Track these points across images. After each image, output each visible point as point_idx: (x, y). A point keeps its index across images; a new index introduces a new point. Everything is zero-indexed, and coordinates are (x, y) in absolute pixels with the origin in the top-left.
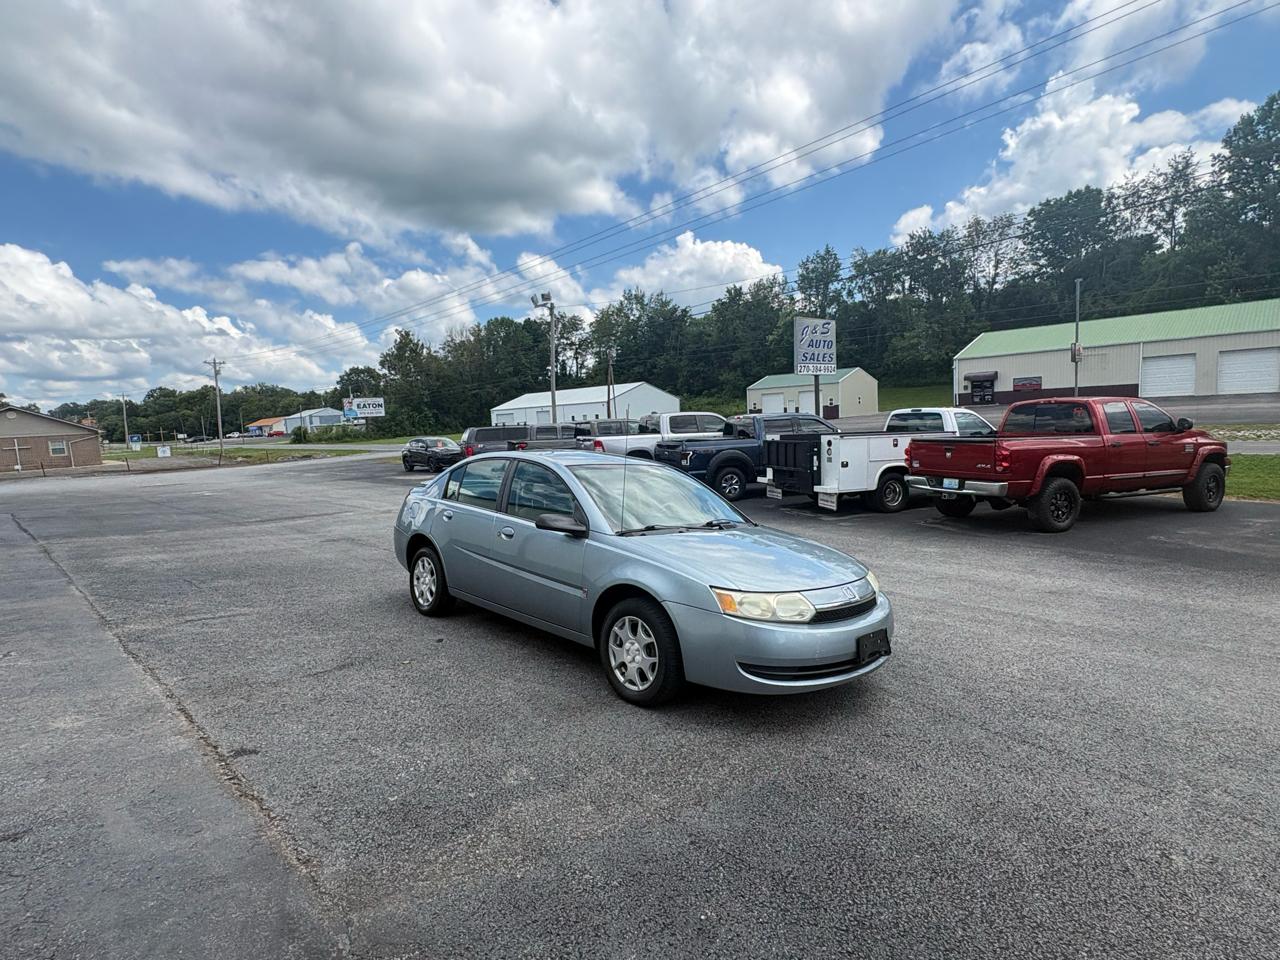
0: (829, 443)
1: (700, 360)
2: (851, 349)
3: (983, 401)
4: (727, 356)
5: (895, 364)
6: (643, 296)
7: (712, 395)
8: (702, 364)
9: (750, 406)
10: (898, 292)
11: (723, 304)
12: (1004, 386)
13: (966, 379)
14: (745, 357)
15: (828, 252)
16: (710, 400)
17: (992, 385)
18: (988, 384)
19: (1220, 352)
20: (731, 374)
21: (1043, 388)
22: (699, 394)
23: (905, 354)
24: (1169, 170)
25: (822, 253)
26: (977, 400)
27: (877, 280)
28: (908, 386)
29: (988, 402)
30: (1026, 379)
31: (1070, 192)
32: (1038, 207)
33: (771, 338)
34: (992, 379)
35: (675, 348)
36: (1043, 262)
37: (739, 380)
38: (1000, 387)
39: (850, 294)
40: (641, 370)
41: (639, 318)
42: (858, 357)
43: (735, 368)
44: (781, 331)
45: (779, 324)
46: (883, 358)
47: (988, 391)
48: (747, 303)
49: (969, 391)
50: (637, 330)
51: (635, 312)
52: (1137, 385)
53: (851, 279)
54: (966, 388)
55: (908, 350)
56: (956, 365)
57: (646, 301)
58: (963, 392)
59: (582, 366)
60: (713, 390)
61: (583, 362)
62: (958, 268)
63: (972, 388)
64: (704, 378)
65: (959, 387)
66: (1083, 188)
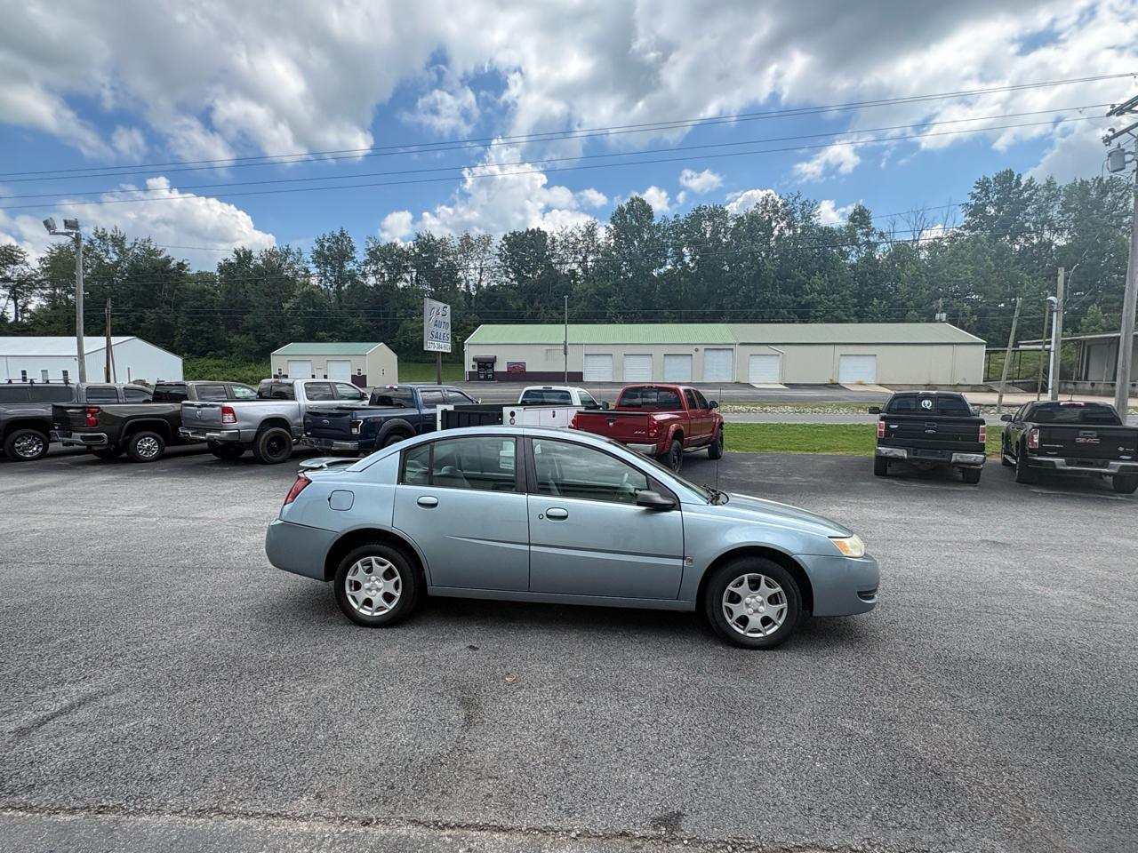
0: (512, 414)
1: (203, 320)
2: (367, 325)
3: (486, 379)
4: (236, 318)
5: (405, 342)
6: (123, 238)
7: (219, 357)
8: (206, 323)
9: (274, 371)
10: (406, 281)
11: (231, 264)
12: (501, 367)
13: (474, 360)
14: (258, 321)
15: (342, 234)
16: (217, 362)
17: (493, 366)
18: (489, 365)
19: (625, 355)
20: (243, 337)
21: (527, 370)
22: (203, 354)
23: (416, 335)
24: (585, 230)
25: (338, 234)
26: (482, 377)
27: (389, 268)
28: (416, 361)
29: (489, 380)
30: (516, 363)
31: (528, 230)
32: (509, 236)
33: (287, 306)
34: (492, 361)
35: (168, 303)
36: (512, 276)
37: (252, 344)
38: (497, 369)
39: (364, 275)
40: (123, 322)
41: (118, 263)
42: (374, 332)
43: (246, 331)
44: (297, 301)
45: (296, 293)
46: (395, 337)
47: (490, 371)
48: (257, 266)
49: (476, 370)
50: (113, 276)
51: (112, 255)
52: (581, 373)
53: (366, 263)
54: (474, 367)
55: (417, 332)
56: (466, 348)
57: (127, 246)
58: (471, 370)
59: (24, 310)
60: (220, 352)
61: (26, 304)
62: (452, 269)
63: (479, 367)
64: (208, 339)
65: (469, 366)
66: (536, 229)
